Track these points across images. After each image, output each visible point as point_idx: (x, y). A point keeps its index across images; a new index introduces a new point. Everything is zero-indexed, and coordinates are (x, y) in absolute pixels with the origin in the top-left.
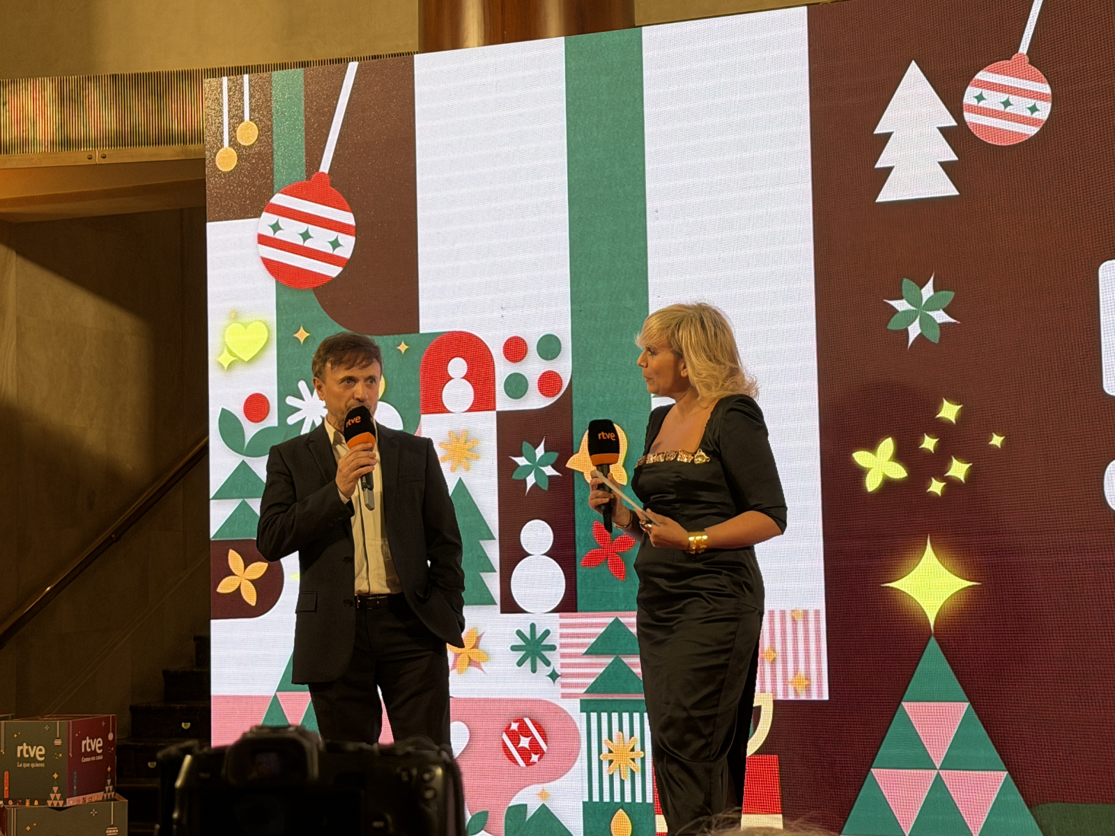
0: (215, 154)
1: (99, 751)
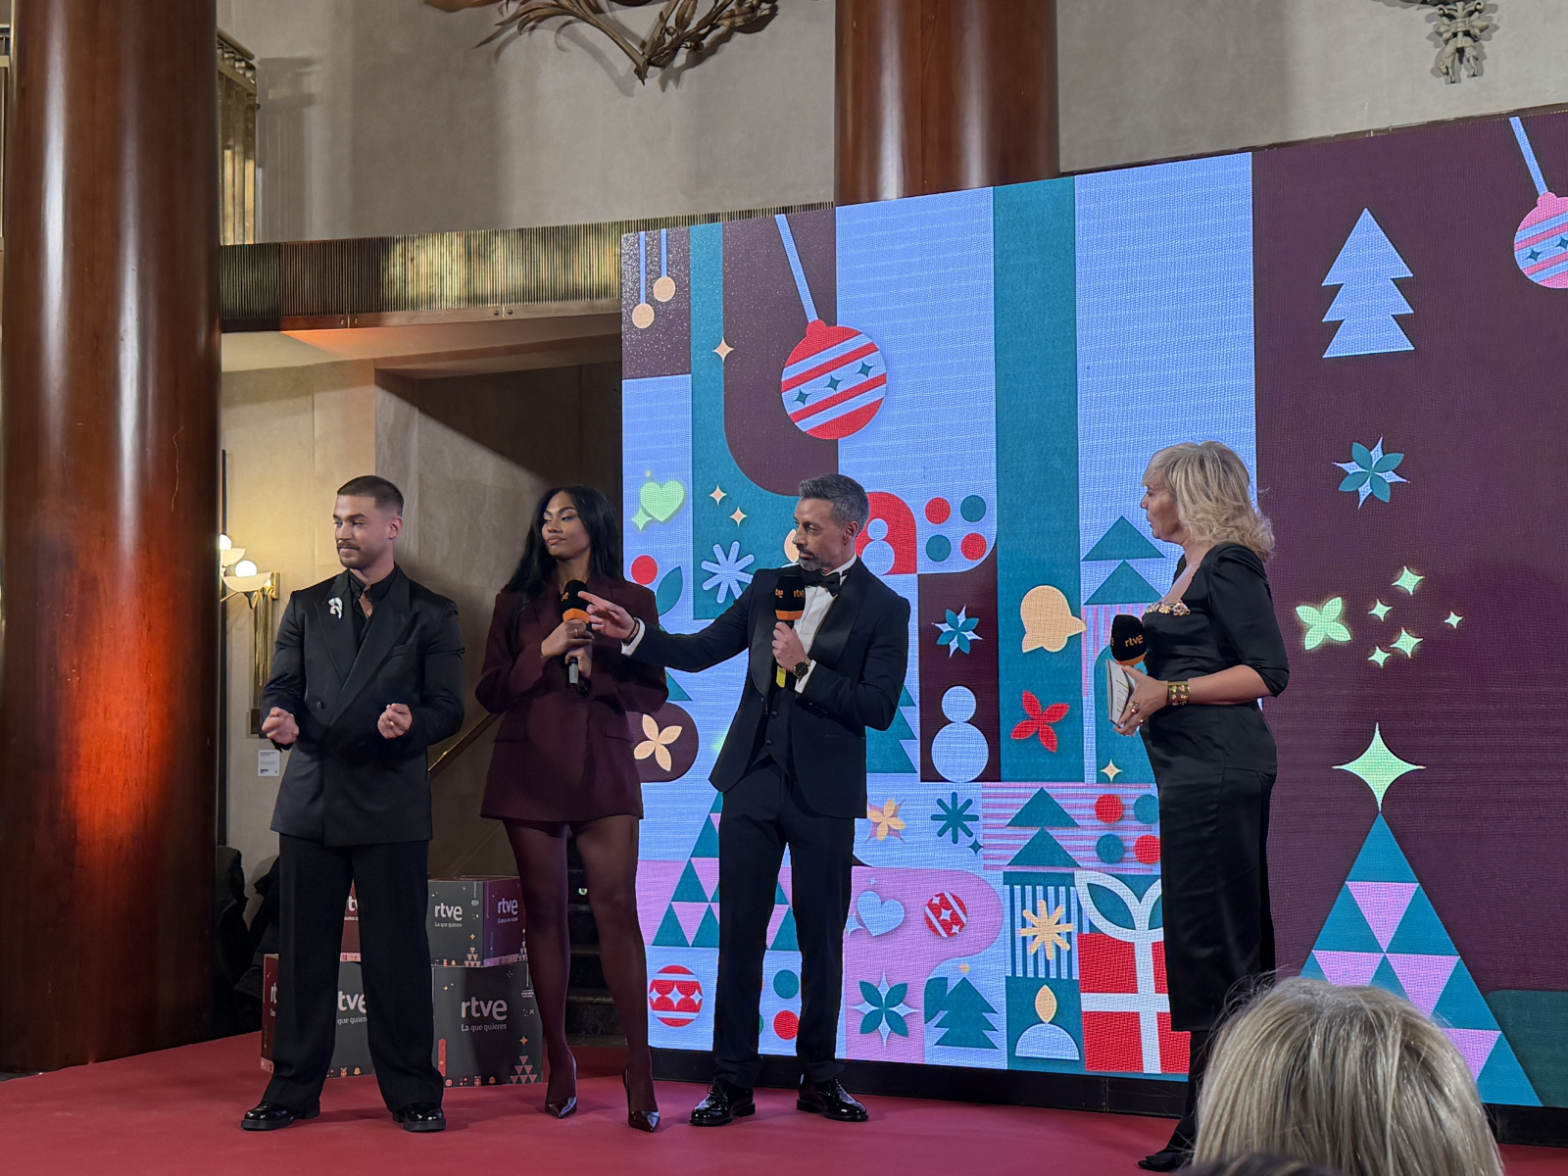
0: (632, 310)
1: (515, 913)
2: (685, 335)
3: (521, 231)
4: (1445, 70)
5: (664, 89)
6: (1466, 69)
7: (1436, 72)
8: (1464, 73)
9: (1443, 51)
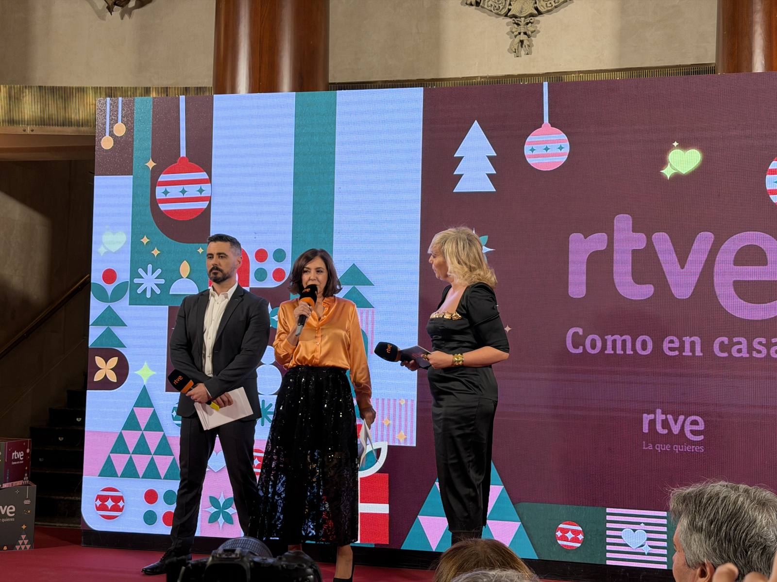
0: (101, 139)
1: (22, 459)
2: (130, 155)
3: (40, 87)
4: (514, 50)
5: (122, 19)
6: (524, 51)
7: (510, 50)
8: (523, 52)
9: (513, 41)
